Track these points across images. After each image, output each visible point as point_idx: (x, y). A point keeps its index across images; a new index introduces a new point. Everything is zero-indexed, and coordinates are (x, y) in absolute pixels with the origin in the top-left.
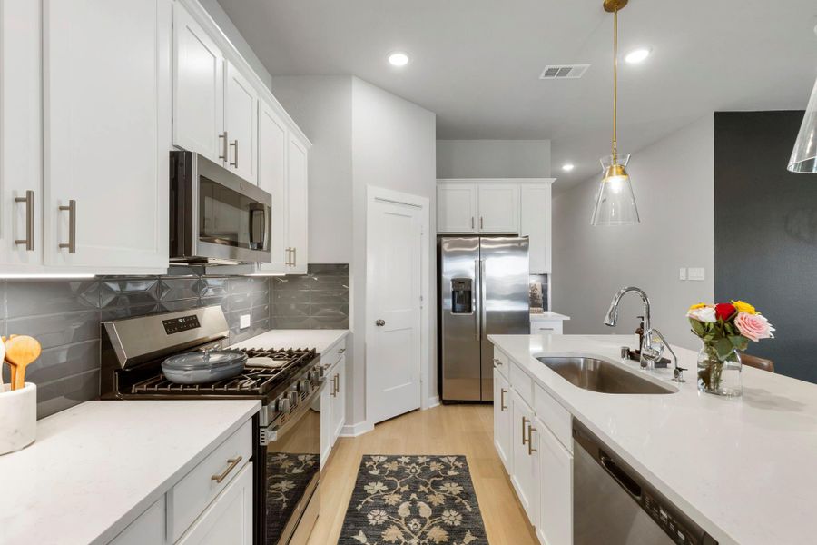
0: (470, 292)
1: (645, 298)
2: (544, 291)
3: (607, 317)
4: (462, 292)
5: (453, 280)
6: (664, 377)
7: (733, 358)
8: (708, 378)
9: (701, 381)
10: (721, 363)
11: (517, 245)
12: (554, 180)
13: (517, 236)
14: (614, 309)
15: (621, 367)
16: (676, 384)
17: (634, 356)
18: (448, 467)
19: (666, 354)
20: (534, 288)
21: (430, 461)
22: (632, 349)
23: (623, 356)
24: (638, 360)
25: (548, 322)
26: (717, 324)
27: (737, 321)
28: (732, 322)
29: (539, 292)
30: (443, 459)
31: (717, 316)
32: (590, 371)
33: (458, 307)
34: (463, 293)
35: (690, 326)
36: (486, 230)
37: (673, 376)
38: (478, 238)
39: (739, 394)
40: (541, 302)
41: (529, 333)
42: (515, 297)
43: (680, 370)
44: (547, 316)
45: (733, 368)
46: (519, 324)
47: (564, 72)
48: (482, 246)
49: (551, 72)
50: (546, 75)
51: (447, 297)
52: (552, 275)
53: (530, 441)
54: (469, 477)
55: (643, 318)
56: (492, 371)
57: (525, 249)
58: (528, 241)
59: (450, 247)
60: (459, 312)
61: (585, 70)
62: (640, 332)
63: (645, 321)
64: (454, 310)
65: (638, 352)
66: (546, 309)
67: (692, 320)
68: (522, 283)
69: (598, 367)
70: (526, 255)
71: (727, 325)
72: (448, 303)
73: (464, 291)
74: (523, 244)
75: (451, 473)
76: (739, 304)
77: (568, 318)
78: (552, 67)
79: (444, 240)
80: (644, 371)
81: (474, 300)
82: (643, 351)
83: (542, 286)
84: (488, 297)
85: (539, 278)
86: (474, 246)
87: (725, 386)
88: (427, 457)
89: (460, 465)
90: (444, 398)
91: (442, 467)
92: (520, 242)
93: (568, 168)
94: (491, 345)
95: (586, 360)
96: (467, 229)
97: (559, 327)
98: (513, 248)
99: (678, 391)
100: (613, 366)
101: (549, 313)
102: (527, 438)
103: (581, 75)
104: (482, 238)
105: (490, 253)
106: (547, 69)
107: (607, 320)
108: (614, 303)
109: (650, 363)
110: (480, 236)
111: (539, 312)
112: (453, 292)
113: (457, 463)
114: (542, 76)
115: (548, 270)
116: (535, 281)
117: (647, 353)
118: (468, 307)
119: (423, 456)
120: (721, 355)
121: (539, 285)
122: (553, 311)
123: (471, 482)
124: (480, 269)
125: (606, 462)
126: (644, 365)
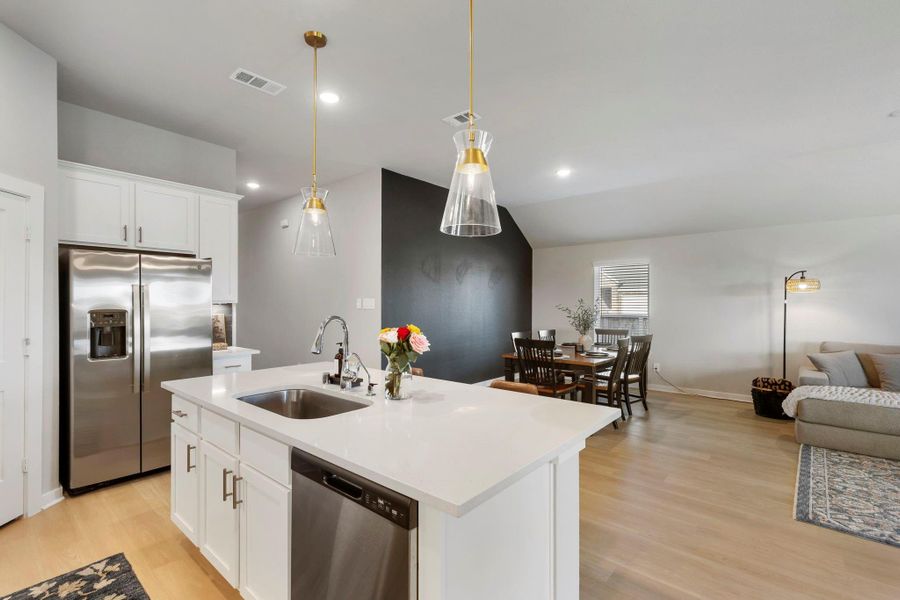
0: (123, 329)
1: (344, 327)
2: (228, 322)
3: (314, 346)
4: (108, 329)
5: (92, 313)
6: (359, 394)
7: (407, 370)
8: (392, 387)
9: (388, 391)
10: (400, 374)
11: (195, 267)
12: (240, 197)
13: (193, 256)
14: (320, 338)
15: (324, 393)
16: (370, 398)
17: (333, 380)
18: (96, 579)
19: (361, 374)
20: (216, 320)
21: (57, 586)
22: (332, 374)
23: (324, 382)
24: (338, 383)
25: (233, 358)
26: (398, 344)
27: (411, 340)
28: (408, 341)
29: (221, 325)
30: (81, 573)
31: (399, 338)
32: (293, 403)
33: (101, 350)
34: (111, 330)
35: (379, 347)
36: (147, 245)
37: (366, 392)
38: (137, 255)
39: (411, 397)
40: (224, 336)
41: (212, 374)
42: (192, 332)
43: (372, 385)
44: (231, 352)
45: (408, 377)
46: (199, 364)
47: (259, 83)
48: (144, 265)
49: (243, 77)
50: (238, 77)
51: (81, 336)
52: (237, 305)
53: (234, 494)
54: (134, 577)
55: (341, 344)
56: (170, 426)
57: (207, 272)
58: (211, 263)
59: (86, 264)
60: (103, 357)
61: (281, 90)
62: (340, 357)
63: (344, 347)
64: (93, 355)
65: (338, 376)
66: (230, 344)
67: (381, 342)
68: (202, 315)
69: (301, 396)
70: (209, 282)
71: (405, 344)
72: (81, 346)
73: (113, 328)
74: (203, 267)
75: (103, 584)
76: (411, 327)
77: (258, 352)
78: (245, 71)
79: (74, 252)
80: (343, 392)
81: (129, 339)
82: (343, 374)
83: (225, 318)
84: (154, 333)
85: (222, 308)
86: (130, 263)
87: (403, 392)
88: (50, 581)
89: (115, 568)
90: (73, 486)
91: (83, 583)
92: (199, 264)
93: (253, 186)
94: (169, 394)
95: (289, 392)
96: (116, 241)
97: (247, 363)
98: (190, 271)
99: (372, 403)
100: (317, 394)
101: (234, 348)
102: (230, 490)
103: (277, 93)
104: (143, 256)
105: (154, 275)
106: (239, 70)
107: (314, 349)
108: (320, 332)
109: (348, 384)
110: (141, 252)
111: (222, 348)
112: (93, 330)
113: (109, 568)
114: (233, 77)
115: (234, 299)
116: (218, 313)
117: (346, 375)
118: (119, 348)
119: (40, 585)
120: (401, 367)
121: (221, 317)
122: (238, 345)
123: (138, 582)
124: (141, 296)
125: (328, 480)
126: (343, 387)
